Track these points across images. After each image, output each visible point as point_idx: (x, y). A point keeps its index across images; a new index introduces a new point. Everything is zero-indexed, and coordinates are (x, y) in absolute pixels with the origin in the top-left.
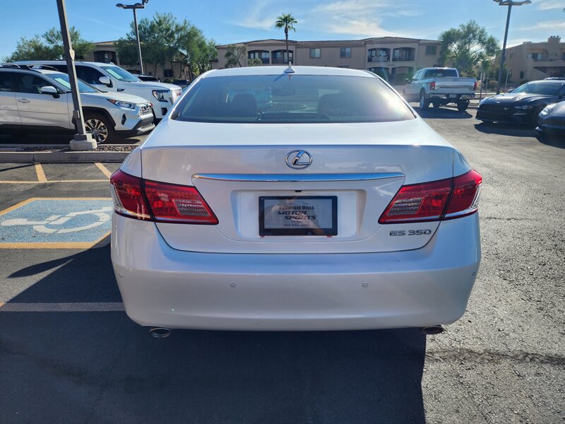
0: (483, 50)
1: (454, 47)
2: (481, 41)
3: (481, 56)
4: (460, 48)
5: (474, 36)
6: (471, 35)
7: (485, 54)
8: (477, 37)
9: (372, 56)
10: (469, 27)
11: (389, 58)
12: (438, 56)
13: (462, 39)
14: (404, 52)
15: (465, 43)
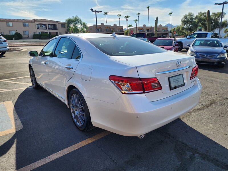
0: (82, 27)
1: (72, 25)
2: (81, 23)
3: (82, 29)
4: (74, 26)
5: (78, 21)
6: (77, 21)
7: (83, 28)
8: (79, 22)
9: (39, 27)
10: (76, 18)
11: (47, 28)
12: (66, 28)
13: (74, 22)
14: (52, 26)
15: (75, 24)
